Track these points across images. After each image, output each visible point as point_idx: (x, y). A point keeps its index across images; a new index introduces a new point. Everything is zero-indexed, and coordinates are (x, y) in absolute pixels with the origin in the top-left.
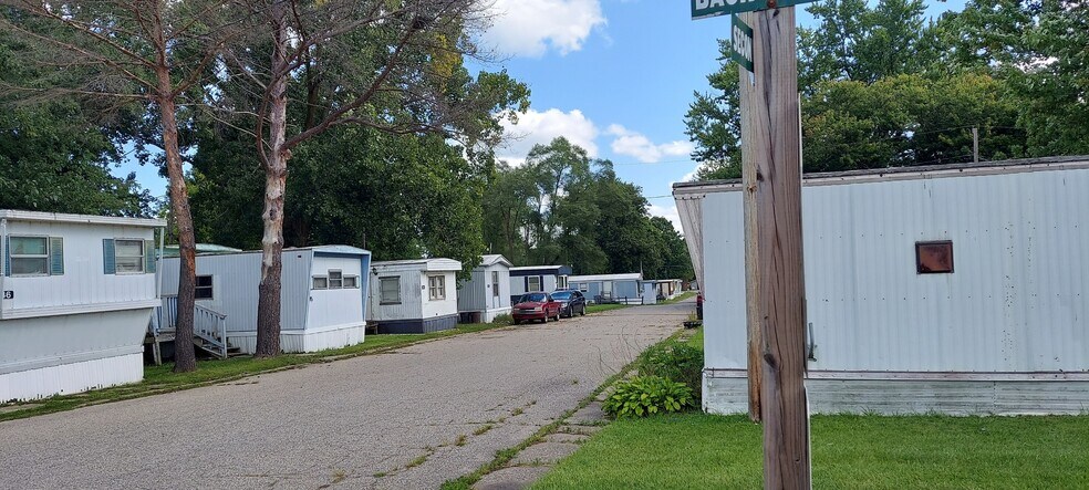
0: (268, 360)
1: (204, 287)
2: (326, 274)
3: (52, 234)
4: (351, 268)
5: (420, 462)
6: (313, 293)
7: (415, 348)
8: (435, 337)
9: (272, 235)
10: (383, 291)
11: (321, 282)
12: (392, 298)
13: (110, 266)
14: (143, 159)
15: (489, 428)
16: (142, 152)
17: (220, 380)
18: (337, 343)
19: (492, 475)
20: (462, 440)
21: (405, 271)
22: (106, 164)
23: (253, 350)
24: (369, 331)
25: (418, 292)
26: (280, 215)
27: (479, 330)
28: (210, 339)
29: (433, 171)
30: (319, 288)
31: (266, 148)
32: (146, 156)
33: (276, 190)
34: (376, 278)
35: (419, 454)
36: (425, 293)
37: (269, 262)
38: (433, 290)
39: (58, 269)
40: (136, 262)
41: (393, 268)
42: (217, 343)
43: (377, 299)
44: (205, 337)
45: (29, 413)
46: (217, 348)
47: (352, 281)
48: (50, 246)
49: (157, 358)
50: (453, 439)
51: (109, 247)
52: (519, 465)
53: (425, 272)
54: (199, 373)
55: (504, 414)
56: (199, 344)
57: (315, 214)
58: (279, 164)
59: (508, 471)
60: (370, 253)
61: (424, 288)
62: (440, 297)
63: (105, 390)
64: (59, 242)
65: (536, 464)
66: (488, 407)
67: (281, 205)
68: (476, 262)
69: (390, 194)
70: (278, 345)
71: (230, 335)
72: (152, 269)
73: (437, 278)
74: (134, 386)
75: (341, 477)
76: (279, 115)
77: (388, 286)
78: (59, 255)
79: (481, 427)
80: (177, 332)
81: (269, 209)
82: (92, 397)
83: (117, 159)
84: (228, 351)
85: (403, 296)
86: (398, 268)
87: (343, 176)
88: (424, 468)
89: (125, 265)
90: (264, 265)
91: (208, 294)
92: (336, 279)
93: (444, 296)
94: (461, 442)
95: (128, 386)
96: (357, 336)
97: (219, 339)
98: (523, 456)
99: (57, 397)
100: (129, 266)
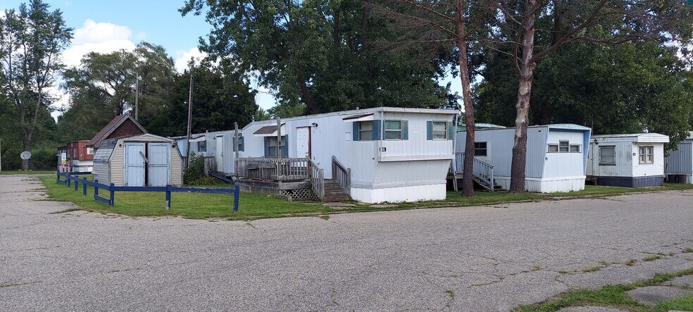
0: (516, 195)
1: (481, 149)
2: (558, 143)
3: (403, 119)
4: (576, 139)
5: (594, 270)
6: (548, 155)
7: (623, 197)
8: (643, 191)
9: (522, 118)
10: (601, 156)
11: (553, 148)
12: (609, 161)
13: (430, 137)
14: (455, 74)
15: (658, 258)
16: (454, 71)
17: (486, 204)
18: (564, 188)
19: (646, 288)
20: (632, 262)
21: (621, 142)
22: (437, 79)
23: (508, 188)
24: (587, 183)
25: (629, 157)
26: (527, 105)
27: (683, 189)
28: (484, 179)
29: (647, 68)
30: (553, 152)
31: (519, 63)
32: (457, 72)
33: (525, 89)
34: (596, 147)
35: (595, 265)
36: (635, 159)
37: (519, 135)
38: (642, 157)
39: (406, 137)
40: (443, 133)
41: (610, 140)
42: (488, 182)
43: (597, 161)
44: (481, 178)
45: (391, 209)
46: (488, 185)
47: (576, 148)
48: (402, 125)
49: (455, 187)
50: (627, 260)
51: (430, 125)
52: (671, 286)
53: (636, 143)
54: (475, 198)
55: (674, 250)
56: (478, 181)
57: (555, 103)
58: (528, 72)
59: (660, 288)
60: (590, 129)
61: (634, 154)
62: (648, 161)
63: (427, 202)
64: (406, 123)
65: (686, 287)
66: (664, 244)
67: (528, 98)
68: (683, 137)
69: (611, 86)
70: (523, 187)
71: (495, 177)
72: (451, 138)
73: (646, 149)
74: (441, 201)
75: (538, 269)
76: (530, 41)
77: (606, 153)
78: (406, 129)
79: (651, 256)
80: (464, 174)
81: (520, 102)
82: (421, 204)
83: (442, 75)
84: (494, 187)
85: (617, 159)
86: (614, 140)
87: (576, 76)
88: (596, 274)
89: (437, 135)
90: (516, 136)
91: (484, 153)
92: (565, 146)
93: (653, 161)
94: (631, 263)
95: (438, 201)
96: (579, 185)
97: (489, 180)
98: (678, 281)
99: (405, 203)
100: (439, 136)
